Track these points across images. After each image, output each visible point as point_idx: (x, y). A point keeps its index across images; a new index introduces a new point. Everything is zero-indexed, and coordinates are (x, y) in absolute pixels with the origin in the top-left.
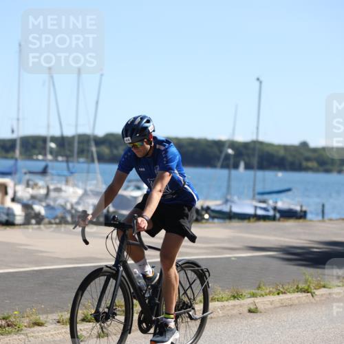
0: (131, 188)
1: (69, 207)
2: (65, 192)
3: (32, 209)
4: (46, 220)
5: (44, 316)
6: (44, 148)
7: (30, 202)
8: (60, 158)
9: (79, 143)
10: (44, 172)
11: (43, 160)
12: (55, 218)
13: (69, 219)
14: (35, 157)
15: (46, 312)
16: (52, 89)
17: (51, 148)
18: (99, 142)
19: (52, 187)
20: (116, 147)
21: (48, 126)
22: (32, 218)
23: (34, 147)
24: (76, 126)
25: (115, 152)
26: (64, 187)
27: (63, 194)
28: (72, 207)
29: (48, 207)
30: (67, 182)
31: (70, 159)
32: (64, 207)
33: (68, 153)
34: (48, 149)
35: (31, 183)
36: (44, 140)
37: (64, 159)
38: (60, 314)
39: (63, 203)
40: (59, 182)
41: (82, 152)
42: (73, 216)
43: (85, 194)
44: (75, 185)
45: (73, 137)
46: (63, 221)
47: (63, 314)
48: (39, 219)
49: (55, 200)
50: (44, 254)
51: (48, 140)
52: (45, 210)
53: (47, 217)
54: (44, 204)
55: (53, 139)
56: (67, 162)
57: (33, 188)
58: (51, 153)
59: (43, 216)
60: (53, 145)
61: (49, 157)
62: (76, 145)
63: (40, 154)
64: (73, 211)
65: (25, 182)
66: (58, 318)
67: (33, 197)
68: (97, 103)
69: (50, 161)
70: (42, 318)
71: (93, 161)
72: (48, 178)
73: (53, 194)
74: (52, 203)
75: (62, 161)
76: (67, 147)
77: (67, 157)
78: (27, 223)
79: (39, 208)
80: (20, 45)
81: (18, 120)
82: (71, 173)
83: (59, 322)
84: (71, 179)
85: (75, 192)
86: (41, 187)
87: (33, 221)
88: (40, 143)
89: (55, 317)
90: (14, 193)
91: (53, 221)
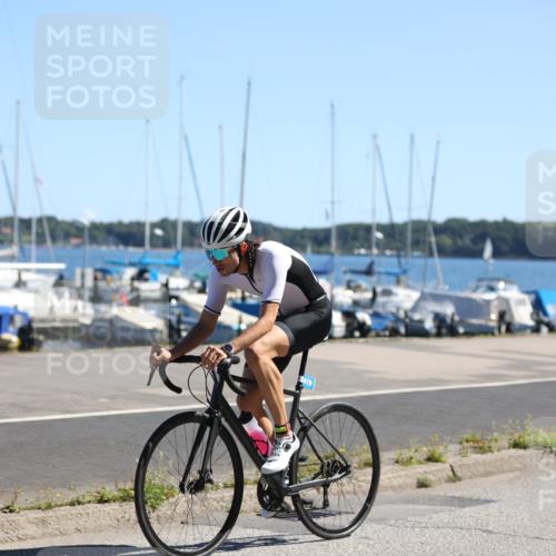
0: (483, 289)
1: (402, 314)
2: (396, 294)
3: (355, 318)
4: (373, 333)
6: (368, 239)
7: (351, 309)
8: (388, 252)
9: (414, 231)
10: (369, 272)
11: (366, 255)
12: (386, 329)
13: (402, 330)
14: (356, 252)
16: (378, 161)
17: (377, 239)
18: (440, 230)
19: (379, 290)
20: (461, 237)
21: (374, 211)
22: (356, 330)
23: (355, 238)
24: (410, 210)
25: (460, 242)
26: (396, 290)
27: (394, 298)
28: (406, 316)
29: (375, 315)
30: (398, 282)
31: (403, 253)
32: (397, 319)
33: (399, 245)
34: (374, 241)
35: (352, 284)
36: (368, 229)
37: (394, 252)
38: (399, 452)
39: (394, 310)
40: (388, 283)
41: (416, 244)
42: (407, 327)
43: (423, 297)
44: (408, 287)
45: (405, 225)
46: (394, 333)
47: (402, 452)
49: (384, 305)
50: (375, 376)
51: (374, 228)
52: (372, 320)
53: (375, 329)
54: (371, 311)
55: (380, 228)
56: (398, 256)
57: (355, 291)
58: (378, 246)
59: (369, 327)
60: (379, 235)
61: (375, 251)
62: (409, 235)
63: (362, 246)
64: (407, 320)
65: (345, 283)
66: (395, 457)
67: (356, 303)
68: (434, 179)
69: (376, 256)
71: (431, 254)
72: (374, 279)
73: (380, 299)
74: (380, 310)
75: (391, 256)
76: (398, 237)
77: (398, 249)
78: (349, 335)
79: (363, 316)
80: (332, 107)
81: (333, 203)
82: (405, 272)
83: (397, 462)
84: (403, 278)
85: (409, 296)
86: (366, 290)
87: (357, 334)
88: (362, 233)
89: (393, 455)
90: (333, 297)
91: (382, 333)
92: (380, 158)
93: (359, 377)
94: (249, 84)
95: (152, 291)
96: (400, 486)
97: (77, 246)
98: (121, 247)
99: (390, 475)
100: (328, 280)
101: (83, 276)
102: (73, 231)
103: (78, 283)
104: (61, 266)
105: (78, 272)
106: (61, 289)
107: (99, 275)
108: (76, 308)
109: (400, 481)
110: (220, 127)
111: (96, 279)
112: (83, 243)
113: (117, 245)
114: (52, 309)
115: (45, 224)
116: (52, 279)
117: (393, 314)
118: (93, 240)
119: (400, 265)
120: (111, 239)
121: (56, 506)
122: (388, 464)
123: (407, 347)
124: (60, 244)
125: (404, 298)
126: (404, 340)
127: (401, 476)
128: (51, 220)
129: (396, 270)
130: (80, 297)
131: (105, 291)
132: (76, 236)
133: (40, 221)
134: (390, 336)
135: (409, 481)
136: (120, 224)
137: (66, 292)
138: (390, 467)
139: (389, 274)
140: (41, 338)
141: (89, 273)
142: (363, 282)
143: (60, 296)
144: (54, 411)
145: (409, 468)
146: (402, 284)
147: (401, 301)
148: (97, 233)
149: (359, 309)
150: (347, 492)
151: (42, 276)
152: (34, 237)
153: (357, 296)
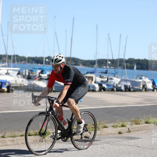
0: (138, 78)
1: (115, 85)
2: (113, 79)
3: (102, 86)
4: (107, 90)
5: (108, 124)
6: (106, 64)
7: (101, 83)
8: (112, 67)
9: (120, 62)
10: (106, 73)
11: (105, 68)
12: (110, 89)
13: (115, 90)
14: (103, 67)
15: (109, 123)
17: (109, 63)
18: (127, 61)
19: (109, 78)
21: (108, 56)
22: (102, 89)
23: (102, 63)
24: (119, 56)
25: (132, 65)
26: (114, 78)
27: (113, 81)
28: (117, 85)
29: (108, 85)
30: (114, 76)
31: (116, 68)
32: (114, 86)
33: (115, 65)
35: (101, 76)
36: (106, 61)
37: (114, 68)
39: (113, 84)
40: (112, 76)
41: (120, 65)
42: (117, 89)
43: (122, 80)
44: (117, 77)
45: (117, 60)
46: (113, 90)
47: (115, 124)
48: (104, 89)
49: (110, 82)
50: (106, 102)
51: (108, 60)
54: (106, 84)
55: (110, 60)
56: (115, 69)
58: (109, 65)
59: (106, 88)
60: (109, 62)
61: (108, 67)
62: (118, 63)
63: (105, 66)
64: (117, 87)
65: (99, 76)
66: (112, 125)
68: (125, 47)
69: (108, 68)
70: (107, 125)
71: (124, 68)
72: (107, 75)
73: (109, 81)
74: (109, 84)
75: (113, 68)
76: (115, 63)
78: (100, 90)
79: (104, 85)
80: (97, 26)
81: (96, 53)
82: (116, 73)
83: (113, 127)
84: (116, 75)
85: (117, 80)
86: (105, 78)
87: (102, 90)
88: (104, 62)
89: (112, 124)
90: (96, 80)
91: (109, 90)
93: (103, 102)
94: (74, 19)
95: (45, 77)
96: (113, 133)
97: (24, 63)
98: (36, 64)
99: (111, 130)
100: (94, 75)
101: (25, 72)
102: (23, 59)
103: (24, 74)
104: (19, 69)
105: (24, 71)
106: (18, 75)
107: (30, 72)
108: (23, 81)
109: (114, 132)
110: (66, 31)
112: (26, 63)
113: (35, 63)
114: (16, 81)
115: (15, 57)
117: (113, 85)
118: (29, 62)
119: (115, 71)
121: (17, 136)
122: (111, 127)
123: (117, 94)
124: (19, 63)
125: (116, 81)
126: (116, 92)
127: (114, 131)
128: (17, 56)
129: (114, 72)
130: (24, 77)
131: (31, 76)
132: (24, 61)
133: (14, 56)
134: (112, 91)
135: (116, 132)
136: (36, 57)
137: (20, 76)
138: (111, 128)
139: (112, 73)
140: (13, 89)
141: (27, 71)
142: (104, 75)
143: (18, 77)
144: (17, 110)
145: (116, 128)
146: (115, 76)
147: (115, 81)
148: (30, 60)
149: (103, 83)
150: (99, 135)
151: (14, 72)
152: (12, 61)
153: (103, 80)
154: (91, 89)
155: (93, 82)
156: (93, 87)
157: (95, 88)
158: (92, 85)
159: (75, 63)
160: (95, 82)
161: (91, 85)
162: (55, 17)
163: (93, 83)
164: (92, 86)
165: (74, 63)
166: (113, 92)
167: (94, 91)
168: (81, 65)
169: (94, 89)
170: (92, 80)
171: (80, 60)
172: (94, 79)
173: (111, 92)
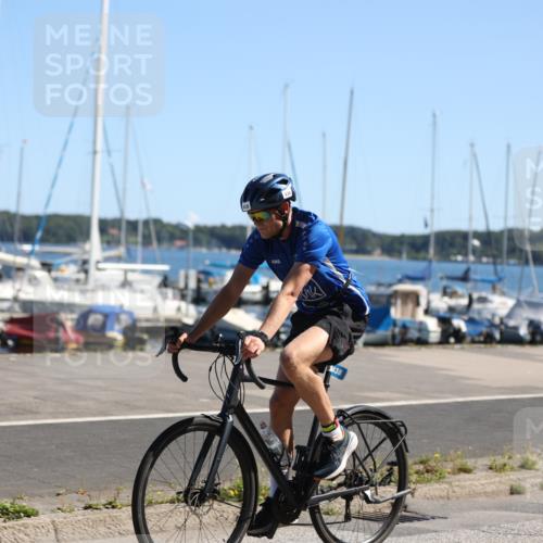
1: (497, 321)
2: (491, 302)
3: (451, 324)
4: (468, 339)
5: (473, 460)
6: (465, 246)
7: (448, 315)
8: (485, 260)
10: (465, 278)
11: (462, 262)
12: (480, 334)
13: (497, 336)
14: (453, 258)
15: (474, 455)
16: (475, 174)
17: (474, 246)
19: (475, 296)
21: (470, 219)
22: (450, 336)
23: (452, 245)
24: (506, 218)
26: (492, 297)
27: (489, 306)
28: (502, 322)
29: (471, 321)
30: (494, 289)
31: (499, 260)
32: (492, 325)
33: (495, 252)
34: (470, 248)
35: (448, 290)
36: (464, 236)
37: (491, 260)
38: (493, 458)
39: (489, 317)
40: (481, 290)
41: (512, 252)
42: (501, 333)
43: (518, 304)
44: (503, 294)
45: (502, 232)
46: (488, 339)
47: (496, 458)
48: (459, 337)
49: (479, 312)
51: (471, 236)
52: (467, 326)
53: (470, 335)
54: (466, 318)
55: (477, 235)
56: (495, 264)
57: (451, 298)
58: (474, 252)
59: (464, 334)
60: (476, 243)
61: (471, 258)
62: (505, 242)
63: (459, 253)
64: (503, 327)
65: (441, 289)
66: (489, 463)
67: (451, 309)
70: (470, 463)
71: (527, 263)
72: (470, 285)
73: (476, 306)
74: (476, 316)
76: (494, 245)
77: (494, 257)
78: (444, 341)
79: (459, 323)
80: (434, 116)
81: (432, 210)
82: (500, 279)
83: (491, 468)
84: (499, 286)
85: (504, 304)
86: (462, 296)
87: (452, 340)
88: (459, 240)
89: (486, 461)
90: (429, 303)
91: (477, 339)
92: (477, 167)
93: (454, 383)
94: (352, 93)
95: (254, 293)
96: (493, 492)
97: (182, 248)
98: (224, 250)
99: (483, 482)
100: (426, 286)
101: (187, 277)
102: (178, 233)
103: (182, 285)
104: (165, 268)
105: (182, 273)
106: (164, 290)
107: (202, 277)
108: (179, 309)
109: (493, 487)
110: (324, 135)
111: (199, 281)
112: (188, 246)
113: (220, 247)
114: (155, 309)
115: (152, 227)
116: (158, 280)
117: (489, 321)
118: (197, 242)
119: (496, 273)
120: (214, 241)
121: (157, 503)
122: (482, 470)
123: (502, 354)
124: (165, 245)
125: (499, 305)
126: (499, 346)
127: (494, 483)
128: (157, 222)
129: (493, 278)
130: (183, 297)
131: (207, 293)
132: (182, 238)
133: (146, 223)
134: (485, 342)
135: (502, 487)
136: (223, 227)
137: (170, 292)
138: (484, 473)
139: (483, 281)
140: (145, 337)
141: (193, 275)
142: (459, 288)
143: (165, 297)
144: (158, 410)
145: (503, 474)
146: (498, 291)
147: (496, 308)
148: (201, 236)
149: (455, 315)
150: (441, 497)
151: (147, 277)
152: (140, 239)
153: (453, 302)
154: (413, 334)
155: (420, 311)
156: (420, 330)
157: (428, 332)
158: (414, 322)
159: (359, 244)
160: (427, 312)
161: (411, 322)
162: (286, 86)
163: (420, 316)
164: (417, 326)
165: (354, 247)
166: (488, 346)
167: (422, 342)
168: (378, 251)
169: (424, 337)
170: (417, 304)
171: (375, 235)
172: (423, 302)
173: (482, 346)
